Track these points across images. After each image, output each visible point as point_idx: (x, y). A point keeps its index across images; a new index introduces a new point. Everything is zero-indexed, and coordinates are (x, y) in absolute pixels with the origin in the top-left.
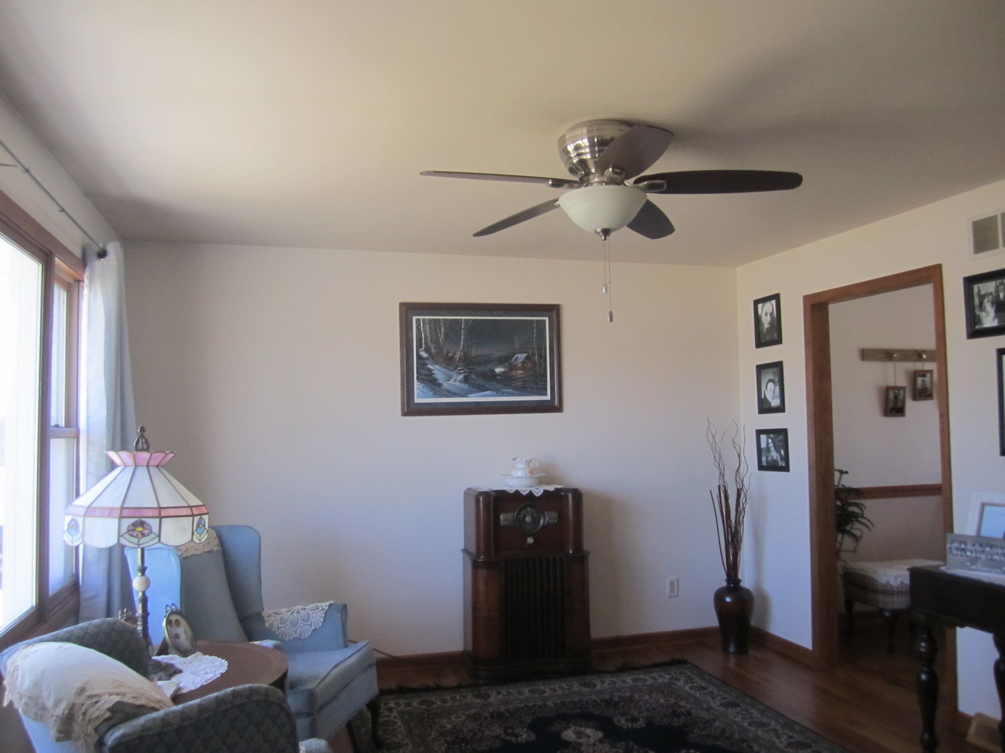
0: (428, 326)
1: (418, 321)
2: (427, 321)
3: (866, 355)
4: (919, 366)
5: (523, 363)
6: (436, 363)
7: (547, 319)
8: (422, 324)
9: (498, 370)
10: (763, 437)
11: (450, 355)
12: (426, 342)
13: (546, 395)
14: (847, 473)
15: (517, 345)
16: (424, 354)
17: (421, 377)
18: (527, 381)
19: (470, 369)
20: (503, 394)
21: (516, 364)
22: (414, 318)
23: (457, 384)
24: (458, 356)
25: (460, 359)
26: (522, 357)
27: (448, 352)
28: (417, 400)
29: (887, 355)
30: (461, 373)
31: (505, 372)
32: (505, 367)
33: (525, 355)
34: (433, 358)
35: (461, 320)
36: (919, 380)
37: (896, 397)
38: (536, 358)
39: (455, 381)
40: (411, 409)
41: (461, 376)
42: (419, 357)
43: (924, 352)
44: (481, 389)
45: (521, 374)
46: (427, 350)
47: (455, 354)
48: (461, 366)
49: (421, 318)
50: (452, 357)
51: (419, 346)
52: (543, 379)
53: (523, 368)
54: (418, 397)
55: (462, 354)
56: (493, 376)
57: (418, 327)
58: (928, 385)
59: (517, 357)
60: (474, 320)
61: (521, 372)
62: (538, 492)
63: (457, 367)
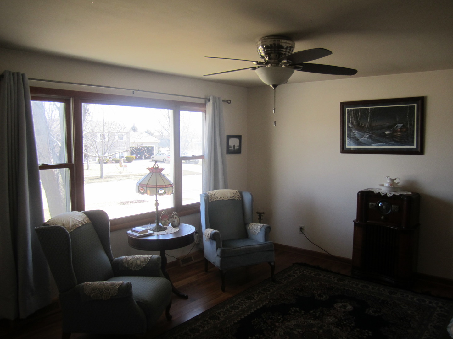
0: (352, 112)
1: (348, 110)
2: (352, 110)
5: (401, 129)
6: (357, 130)
7: (415, 105)
8: (350, 112)
9: (387, 132)
11: (362, 126)
12: (352, 120)
13: (413, 145)
15: (398, 120)
16: (351, 126)
17: (349, 136)
18: (403, 138)
19: (372, 132)
20: (389, 145)
21: (397, 129)
22: (347, 109)
23: (366, 139)
24: (366, 126)
25: (367, 127)
26: (400, 126)
27: (362, 124)
28: (347, 146)
30: (368, 134)
31: (390, 133)
32: (390, 131)
33: (402, 125)
34: (355, 127)
35: (369, 108)
38: (408, 126)
39: (365, 138)
40: (344, 150)
41: (368, 136)
42: (349, 127)
44: (378, 142)
45: (399, 134)
46: (352, 124)
47: (365, 125)
48: (368, 131)
49: (350, 108)
50: (364, 126)
51: (349, 122)
52: (412, 137)
53: (401, 131)
54: (348, 145)
55: (369, 125)
56: (384, 136)
57: (348, 113)
59: (398, 126)
60: (375, 108)
61: (399, 133)
62: (390, 195)
63: (366, 131)
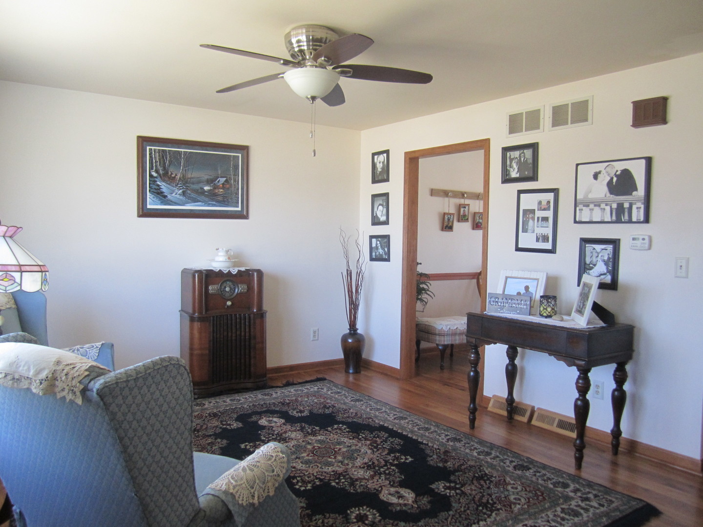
0: (157, 154)
1: (151, 150)
2: (157, 151)
3: (433, 192)
4: (462, 201)
5: (223, 184)
6: (164, 181)
7: (240, 155)
8: (153, 153)
9: (206, 188)
10: (374, 240)
11: (173, 176)
12: (156, 166)
13: (238, 207)
14: (421, 264)
15: (219, 172)
16: (155, 174)
17: (152, 190)
18: (225, 197)
19: (187, 186)
20: (209, 205)
21: (219, 184)
22: (148, 148)
23: (178, 196)
24: (178, 177)
25: (180, 178)
26: (223, 180)
27: (172, 174)
28: (149, 207)
29: (446, 194)
30: (180, 189)
31: (211, 190)
32: (211, 186)
33: (225, 179)
34: (161, 177)
35: (181, 151)
36: (462, 210)
37: (449, 220)
38: (232, 181)
39: (176, 194)
40: (144, 213)
41: (181, 191)
42: (151, 176)
43: (465, 193)
44: (195, 201)
45: (222, 192)
46: (157, 171)
47: (176, 175)
48: (181, 184)
49: (153, 148)
50: (175, 177)
51: (151, 168)
52: (237, 196)
53: (223, 188)
54: (150, 204)
55: (182, 176)
56: (202, 192)
57: (151, 154)
58: (467, 214)
59: (219, 180)
60: (190, 152)
61: (221, 190)
62: (234, 271)
63: (178, 184)
